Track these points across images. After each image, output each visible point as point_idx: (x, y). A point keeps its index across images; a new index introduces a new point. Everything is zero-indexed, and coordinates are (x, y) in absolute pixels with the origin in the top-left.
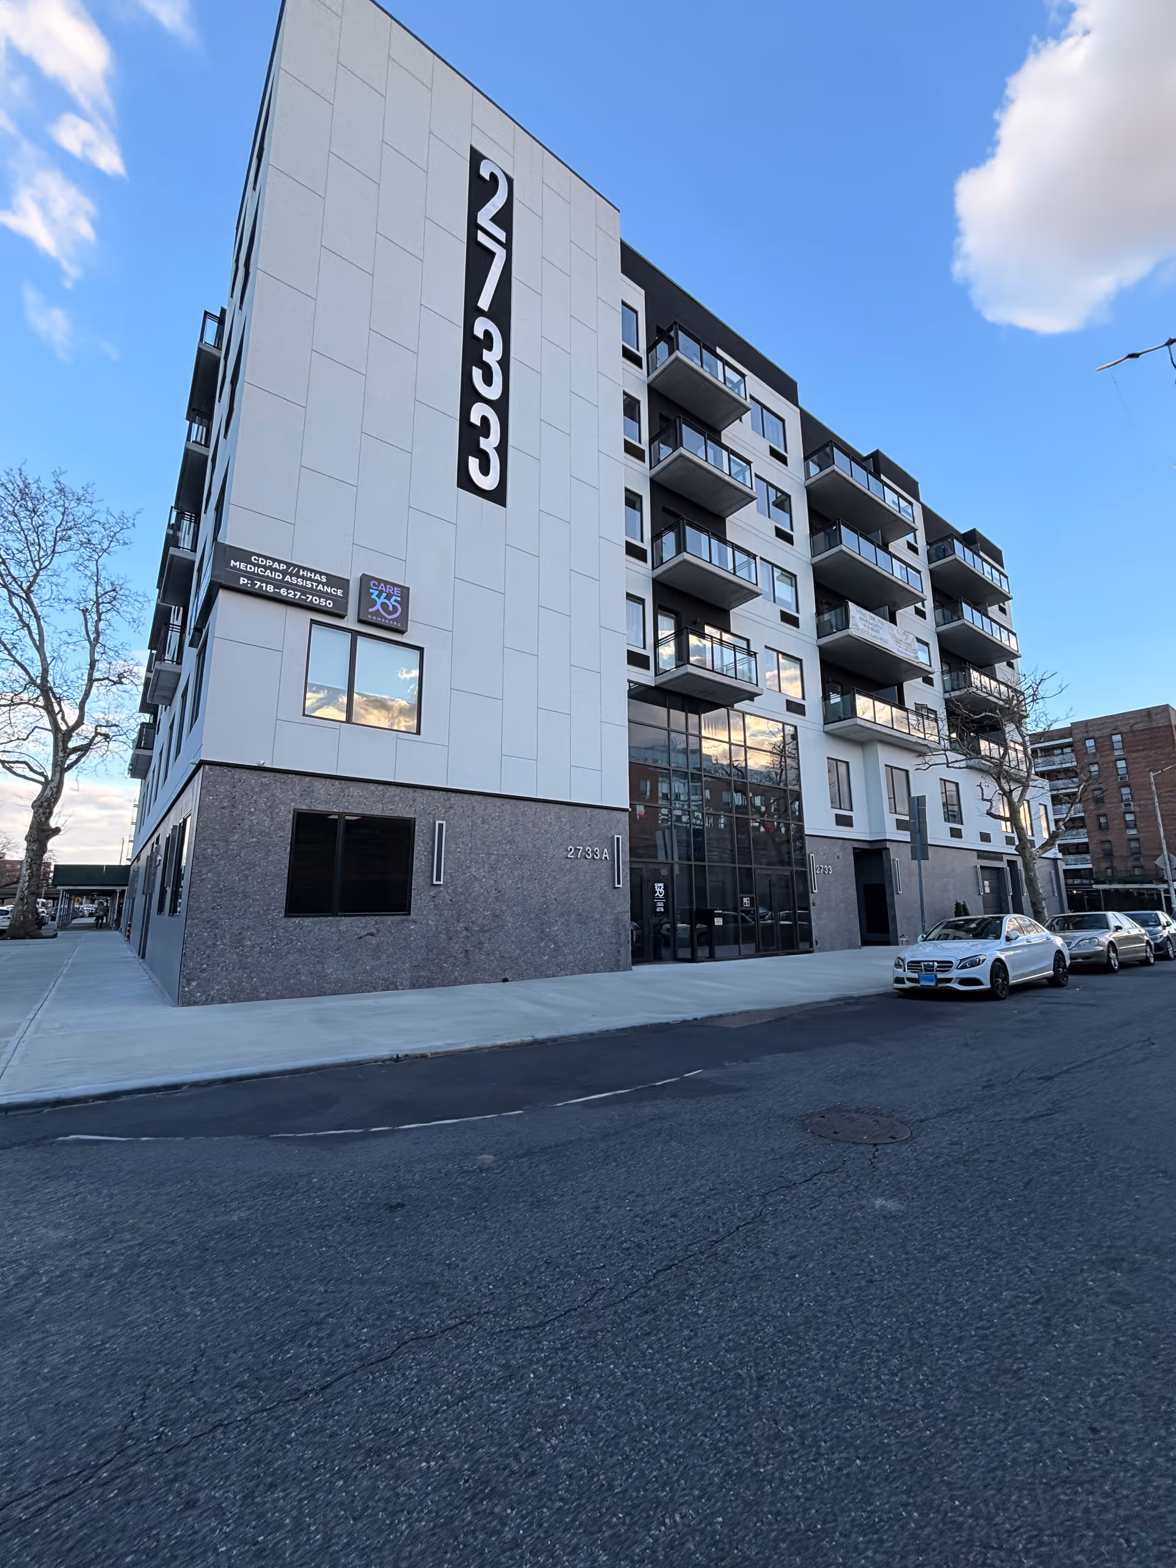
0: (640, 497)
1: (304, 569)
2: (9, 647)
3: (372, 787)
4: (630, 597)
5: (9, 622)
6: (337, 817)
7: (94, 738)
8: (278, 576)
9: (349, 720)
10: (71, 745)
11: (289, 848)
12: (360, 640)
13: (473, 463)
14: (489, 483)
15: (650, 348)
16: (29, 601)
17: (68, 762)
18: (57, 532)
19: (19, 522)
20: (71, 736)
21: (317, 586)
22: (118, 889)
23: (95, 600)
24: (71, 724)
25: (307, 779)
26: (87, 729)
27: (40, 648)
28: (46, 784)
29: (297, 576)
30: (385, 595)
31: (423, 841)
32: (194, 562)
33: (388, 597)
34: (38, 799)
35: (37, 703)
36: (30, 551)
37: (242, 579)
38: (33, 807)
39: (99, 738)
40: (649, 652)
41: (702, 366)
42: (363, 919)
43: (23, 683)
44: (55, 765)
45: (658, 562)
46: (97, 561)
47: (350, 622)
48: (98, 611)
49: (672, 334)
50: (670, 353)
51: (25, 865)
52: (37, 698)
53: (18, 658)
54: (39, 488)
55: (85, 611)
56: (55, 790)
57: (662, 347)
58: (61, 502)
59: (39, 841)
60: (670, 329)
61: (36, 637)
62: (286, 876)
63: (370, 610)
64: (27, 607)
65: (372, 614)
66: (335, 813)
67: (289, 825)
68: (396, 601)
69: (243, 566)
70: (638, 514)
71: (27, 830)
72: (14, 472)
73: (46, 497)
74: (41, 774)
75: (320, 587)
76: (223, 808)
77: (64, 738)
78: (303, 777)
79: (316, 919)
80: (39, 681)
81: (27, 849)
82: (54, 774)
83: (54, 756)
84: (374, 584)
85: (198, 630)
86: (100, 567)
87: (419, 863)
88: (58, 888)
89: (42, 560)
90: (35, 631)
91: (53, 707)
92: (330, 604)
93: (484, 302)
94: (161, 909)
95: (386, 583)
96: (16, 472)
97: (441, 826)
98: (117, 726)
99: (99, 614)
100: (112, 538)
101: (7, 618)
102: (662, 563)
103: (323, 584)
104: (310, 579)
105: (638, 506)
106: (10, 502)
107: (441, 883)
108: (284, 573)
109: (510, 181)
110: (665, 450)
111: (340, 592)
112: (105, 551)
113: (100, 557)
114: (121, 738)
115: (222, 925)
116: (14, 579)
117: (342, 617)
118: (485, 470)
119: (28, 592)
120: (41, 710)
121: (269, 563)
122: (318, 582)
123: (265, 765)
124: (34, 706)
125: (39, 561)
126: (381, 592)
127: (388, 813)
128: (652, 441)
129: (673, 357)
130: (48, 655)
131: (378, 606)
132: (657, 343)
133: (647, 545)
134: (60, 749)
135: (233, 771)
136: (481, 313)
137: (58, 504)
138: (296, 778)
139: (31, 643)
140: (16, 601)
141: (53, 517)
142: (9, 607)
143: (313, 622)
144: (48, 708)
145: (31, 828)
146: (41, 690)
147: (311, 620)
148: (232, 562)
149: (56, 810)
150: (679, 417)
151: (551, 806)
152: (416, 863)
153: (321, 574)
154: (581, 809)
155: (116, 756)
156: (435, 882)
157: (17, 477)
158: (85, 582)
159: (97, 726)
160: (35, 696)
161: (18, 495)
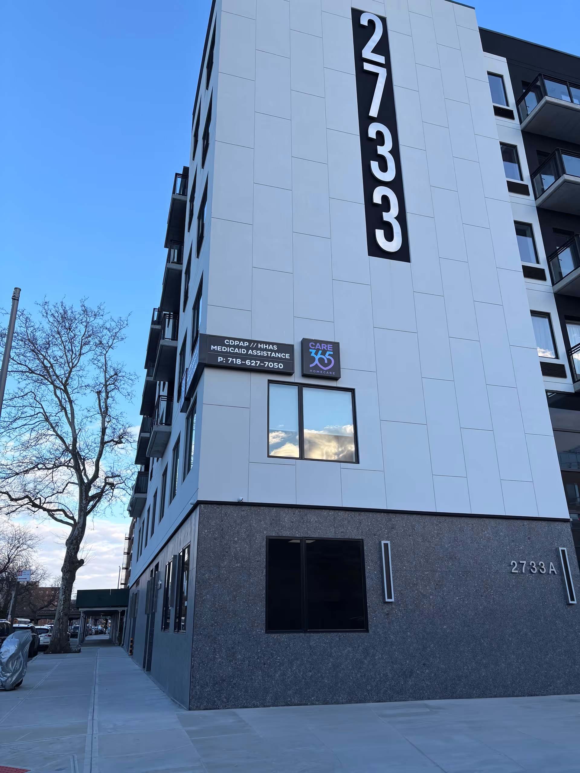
0: (530, 226)
1: (261, 342)
2: (54, 425)
3: (325, 513)
4: (534, 313)
5: (54, 408)
6: (299, 541)
7: (104, 486)
8: (243, 351)
9: (302, 456)
10: (90, 494)
11: (265, 571)
12: (306, 392)
13: (380, 234)
14: (394, 246)
15: (519, 100)
16: (66, 391)
17: (89, 507)
18: (82, 340)
19: (61, 337)
20: (90, 487)
21: (271, 354)
22: (120, 609)
23: (104, 383)
24: (90, 477)
25: (275, 509)
26: (100, 482)
27: (72, 424)
28: (74, 526)
29: (257, 349)
30: (320, 352)
31: (372, 561)
32: (176, 348)
33: (324, 353)
34: (70, 538)
35: (70, 464)
36: (67, 356)
37: (219, 358)
38: (66, 544)
39: (107, 487)
40: (563, 360)
41: (572, 101)
42: (329, 635)
43: (61, 450)
44: (81, 510)
45: (557, 277)
46: (105, 355)
47: (297, 378)
48: (106, 391)
49: (538, 83)
50: (539, 101)
51: (61, 591)
52: (70, 460)
53: (59, 433)
54: (72, 312)
55: (99, 393)
56: (80, 530)
57: (531, 97)
58: (85, 319)
59: (70, 571)
60: (536, 80)
61: (70, 416)
62: (264, 595)
63: (311, 366)
64: (64, 396)
65: (313, 368)
66: (296, 538)
67: (264, 550)
68: (329, 355)
69: (219, 348)
70: (530, 240)
71: (62, 562)
72: (58, 305)
73: (76, 317)
74: (72, 518)
75: (273, 354)
76: (215, 539)
77: (86, 489)
78: (271, 508)
79: (291, 635)
80: (71, 448)
81: (63, 578)
82: (79, 518)
83: (80, 503)
84: (312, 345)
85: (187, 399)
86: (107, 359)
87: (370, 582)
88: (80, 609)
89: (73, 361)
90: (69, 412)
91: (79, 466)
92: (281, 366)
93: (374, 112)
94: (166, 626)
95: (321, 342)
96: (59, 305)
97: (386, 545)
98: (119, 476)
99: (107, 393)
100: (115, 336)
101: (53, 405)
102: (562, 278)
103: (275, 352)
104: (266, 350)
105: (528, 232)
106: (56, 325)
107: (393, 600)
108: (248, 348)
109: (383, 20)
110: (548, 180)
111: (287, 356)
112: (110, 347)
113: (107, 352)
114: (121, 486)
115: (219, 640)
116: (57, 377)
117: (290, 374)
118: (389, 237)
119: (65, 385)
120: (72, 469)
121: (237, 343)
122: (271, 351)
123: (244, 501)
124: (68, 466)
125: (72, 361)
126: (318, 350)
127: (339, 536)
128: (533, 175)
129: (543, 102)
130: (76, 428)
131: (317, 362)
132: (525, 94)
133: (543, 265)
134: (84, 497)
135: (220, 507)
136: (373, 120)
137: (83, 321)
138: (266, 509)
139: (66, 421)
140: (58, 392)
141: (80, 329)
142: (54, 397)
143: (270, 382)
144: (77, 468)
145: (65, 561)
146: (72, 454)
147: (269, 380)
148: (212, 346)
149: (81, 546)
150: (558, 150)
151: (487, 521)
152: (368, 582)
153: (273, 344)
154: (519, 522)
155: (118, 500)
156: (387, 600)
157: (60, 308)
158: (98, 371)
159: (106, 478)
160: (68, 459)
161: (60, 319)
